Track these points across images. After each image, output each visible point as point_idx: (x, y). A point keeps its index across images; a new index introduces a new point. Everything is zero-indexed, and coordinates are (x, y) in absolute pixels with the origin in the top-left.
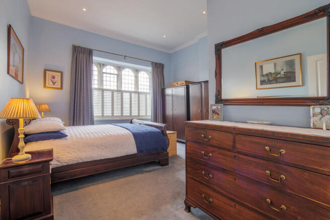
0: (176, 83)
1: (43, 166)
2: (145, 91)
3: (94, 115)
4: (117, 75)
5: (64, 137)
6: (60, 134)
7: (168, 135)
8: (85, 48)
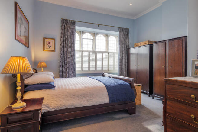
0: (139, 44)
1: (33, 114)
2: (113, 51)
3: (76, 69)
4: (93, 39)
5: (53, 88)
6: (50, 86)
7: (135, 87)
8: (70, 20)
